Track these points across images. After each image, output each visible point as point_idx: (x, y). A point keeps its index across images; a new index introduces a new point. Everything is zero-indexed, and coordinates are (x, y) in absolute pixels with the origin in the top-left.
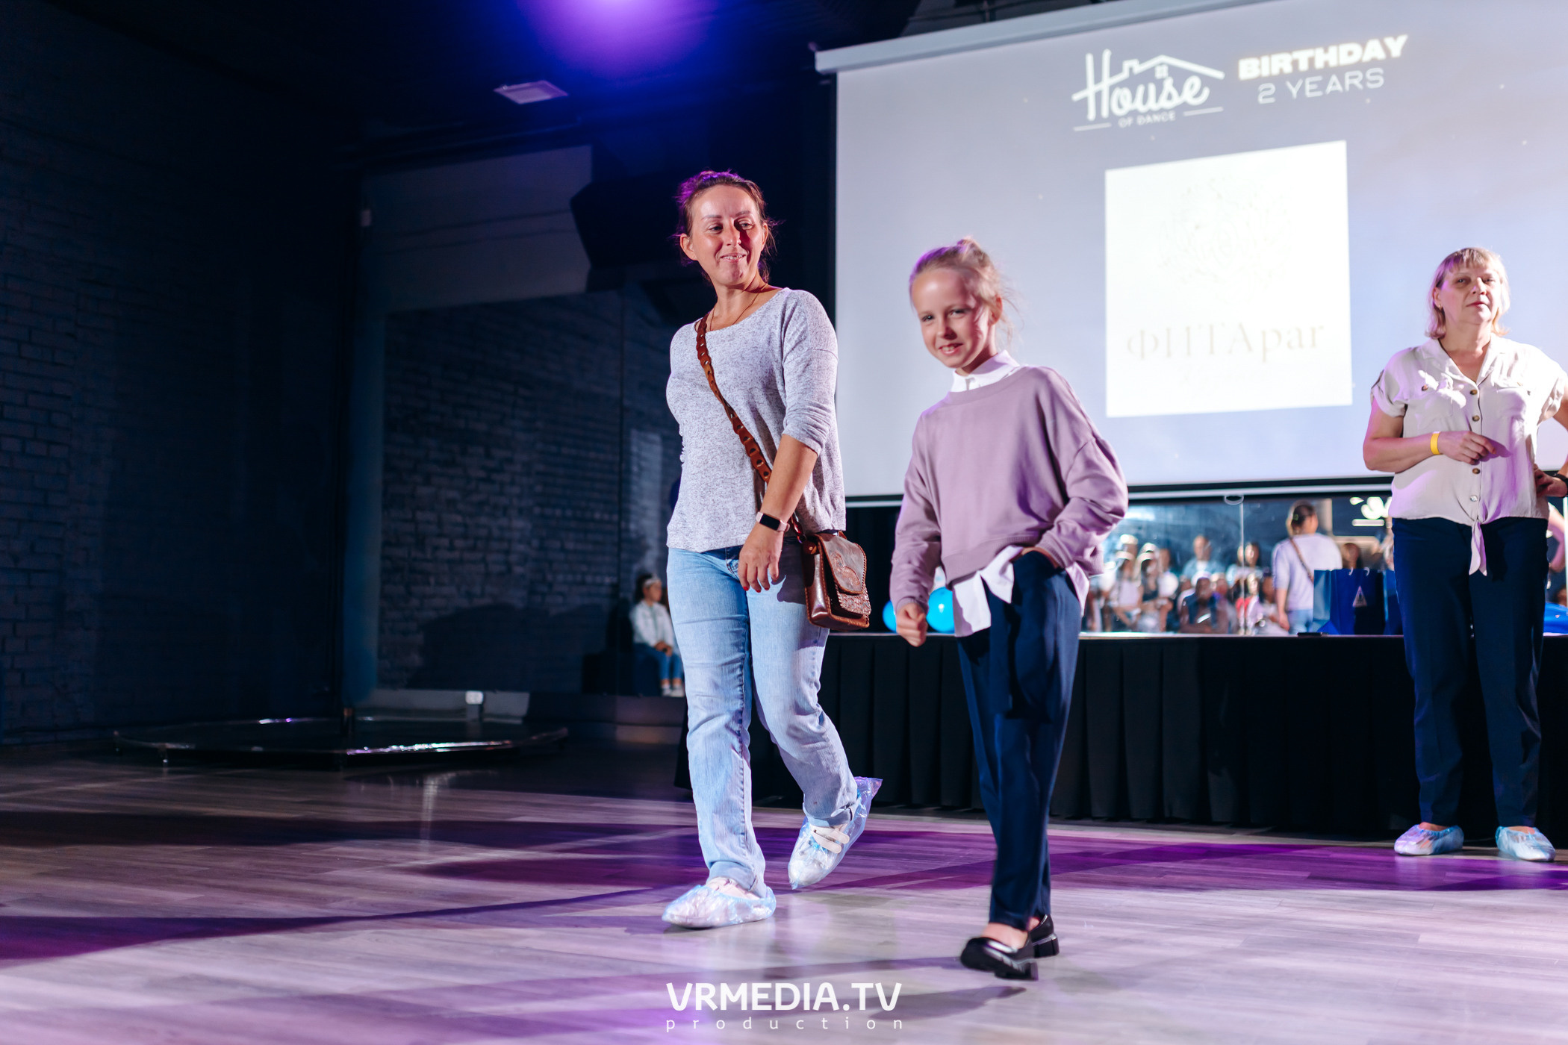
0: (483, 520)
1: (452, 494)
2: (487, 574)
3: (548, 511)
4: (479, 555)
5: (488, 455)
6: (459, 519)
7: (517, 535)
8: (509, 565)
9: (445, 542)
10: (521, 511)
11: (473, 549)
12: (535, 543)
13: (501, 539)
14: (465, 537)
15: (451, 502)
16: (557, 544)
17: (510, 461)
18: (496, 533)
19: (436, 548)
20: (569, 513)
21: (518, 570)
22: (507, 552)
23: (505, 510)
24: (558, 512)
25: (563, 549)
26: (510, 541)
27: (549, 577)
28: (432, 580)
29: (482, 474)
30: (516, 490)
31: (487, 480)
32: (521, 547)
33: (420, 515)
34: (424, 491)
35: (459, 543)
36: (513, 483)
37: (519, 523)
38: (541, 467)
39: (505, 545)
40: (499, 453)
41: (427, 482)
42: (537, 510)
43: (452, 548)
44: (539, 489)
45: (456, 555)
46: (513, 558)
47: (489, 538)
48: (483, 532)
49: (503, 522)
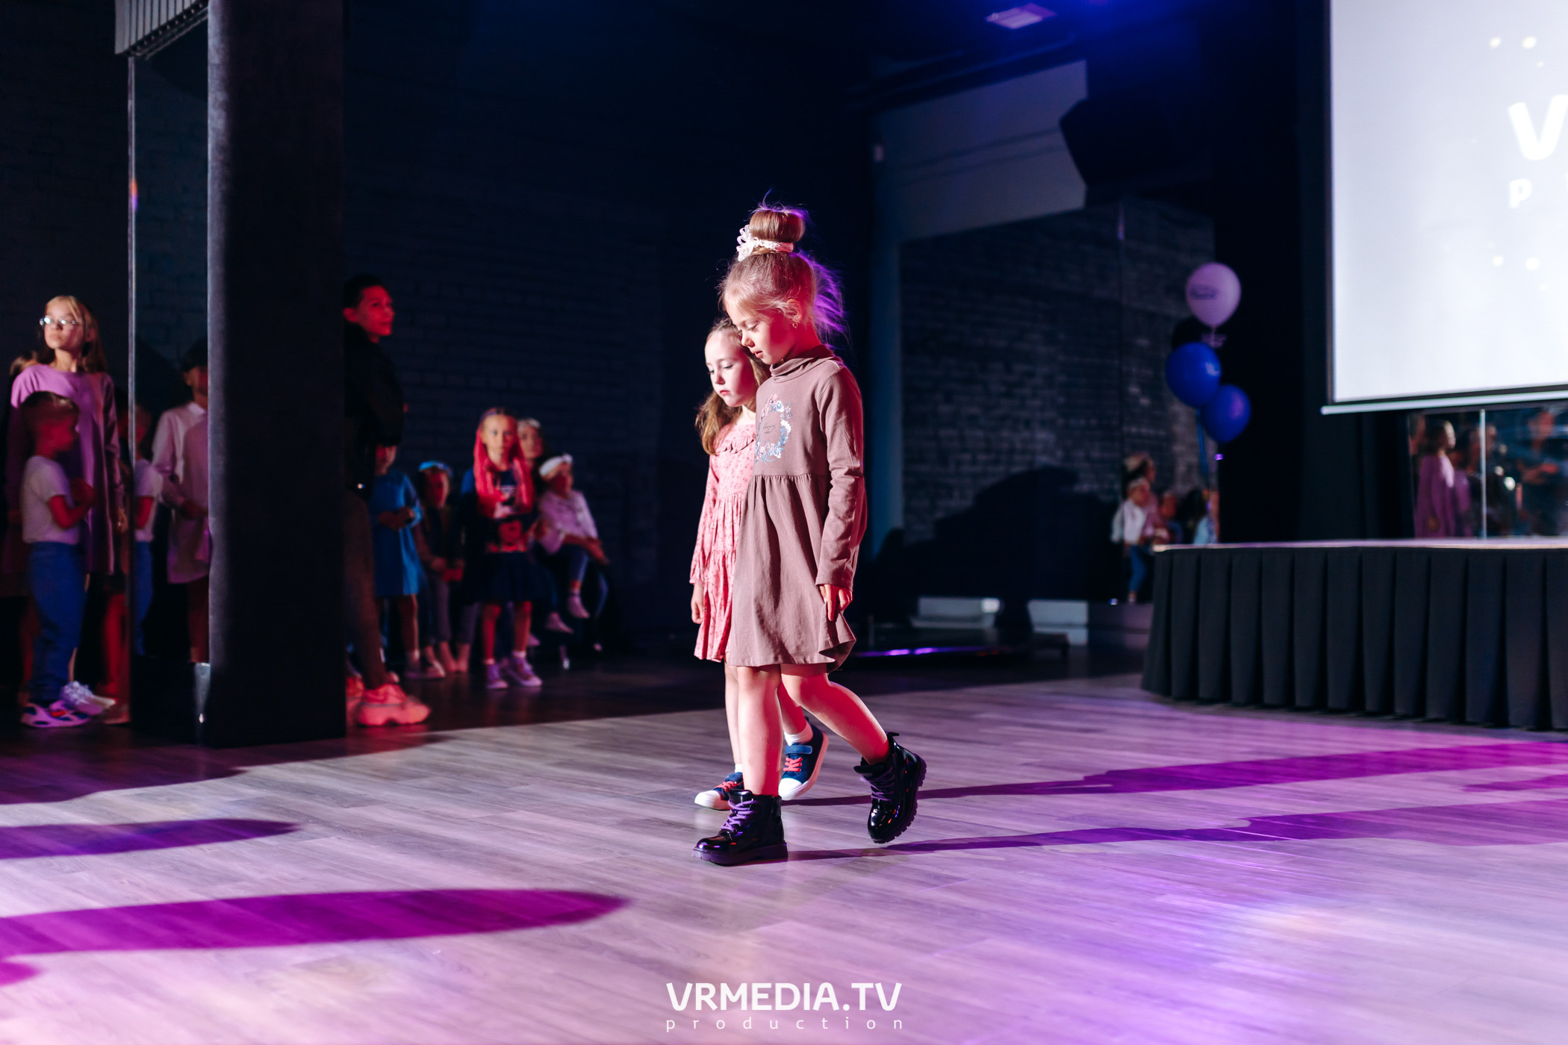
0: (1005, 434)
1: (975, 410)
3: (1072, 422)
5: (1009, 371)
6: (980, 433)
7: (1039, 447)
9: (967, 457)
10: (1044, 424)
11: (996, 462)
12: (1059, 453)
14: (987, 451)
15: (973, 419)
16: (1081, 454)
17: (1031, 375)
18: (1018, 446)
19: (959, 463)
22: (1030, 463)
23: (1028, 424)
24: (1082, 422)
25: (1088, 458)
26: (1032, 453)
29: (1003, 389)
30: (1037, 403)
31: (1008, 395)
32: (1043, 458)
34: (945, 409)
35: (982, 457)
36: (1034, 396)
37: (1042, 435)
38: (1062, 379)
39: (1027, 457)
40: (1020, 368)
41: (948, 400)
42: (1060, 422)
43: (974, 462)
44: (1061, 400)
45: (981, 468)
47: (1012, 451)
48: (1005, 446)
49: (1026, 434)
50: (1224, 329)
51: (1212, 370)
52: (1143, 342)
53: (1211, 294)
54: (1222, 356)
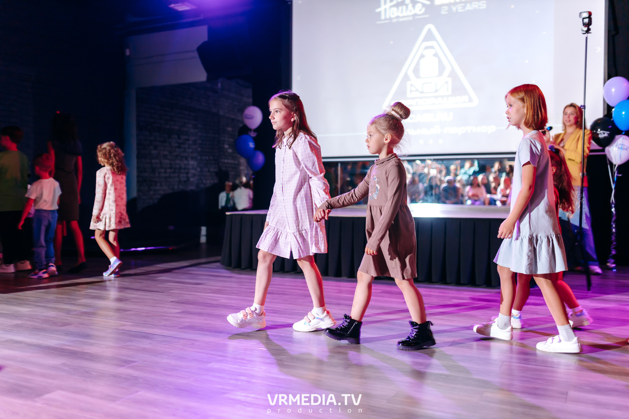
0: (178, 162)
1: (166, 153)
2: (180, 182)
3: (203, 158)
4: (176, 175)
5: (179, 138)
6: (168, 162)
7: (191, 167)
8: (188, 178)
9: (163, 170)
10: (192, 158)
11: (174, 172)
12: (199, 169)
13: (185, 169)
14: (171, 168)
15: (165, 156)
16: (206, 169)
17: (188, 140)
18: (183, 166)
19: (160, 173)
20: (211, 158)
21: (192, 179)
22: (187, 173)
23: (186, 158)
24: (207, 158)
25: (209, 171)
26: (188, 169)
27: (204, 182)
28: (158, 184)
29: (177, 145)
30: (190, 150)
31: (179, 147)
32: (193, 171)
33: (153, 161)
34: (154, 152)
35: (168, 171)
36: (189, 148)
37: (192, 162)
38: (200, 142)
39: (186, 171)
40: (184, 137)
41: (156, 148)
42: (199, 157)
43: (165, 172)
44: (199, 149)
45: (168, 175)
46: (190, 175)
47: (180, 168)
48: (178, 166)
49: (186, 162)
50: (256, 130)
51: (252, 145)
52: (230, 129)
53: (251, 118)
54: (255, 140)
